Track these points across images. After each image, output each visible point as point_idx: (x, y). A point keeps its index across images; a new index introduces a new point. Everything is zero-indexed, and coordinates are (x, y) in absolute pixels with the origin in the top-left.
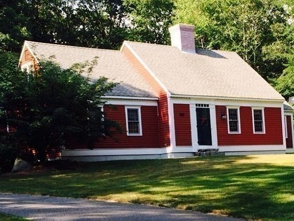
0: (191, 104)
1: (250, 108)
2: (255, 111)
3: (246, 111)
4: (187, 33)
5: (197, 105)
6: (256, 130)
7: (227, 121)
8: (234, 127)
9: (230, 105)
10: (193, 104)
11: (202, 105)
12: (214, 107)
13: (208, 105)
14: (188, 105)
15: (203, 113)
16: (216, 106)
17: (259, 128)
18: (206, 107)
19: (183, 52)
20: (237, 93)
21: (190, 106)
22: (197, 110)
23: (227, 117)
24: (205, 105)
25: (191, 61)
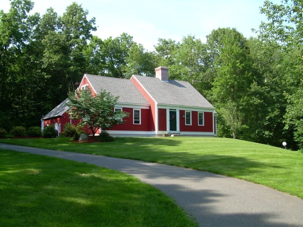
0: (167, 109)
1: (197, 112)
2: (199, 113)
3: (195, 113)
4: (164, 72)
5: (170, 109)
6: (199, 124)
7: (185, 118)
8: (188, 122)
9: (187, 110)
10: (168, 109)
11: (173, 109)
12: (179, 111)
13: (176, 110)
14: (166, 109)
15: (173, 114)
16: (180, 110)
17: (201, 123)
18: (175, 111)
19: (162, 81)
20: (191, 104)
21: (167, 110)
22: (170, 112)
23: (185, 116)
24: (174, 110)
25: (166, 86)
